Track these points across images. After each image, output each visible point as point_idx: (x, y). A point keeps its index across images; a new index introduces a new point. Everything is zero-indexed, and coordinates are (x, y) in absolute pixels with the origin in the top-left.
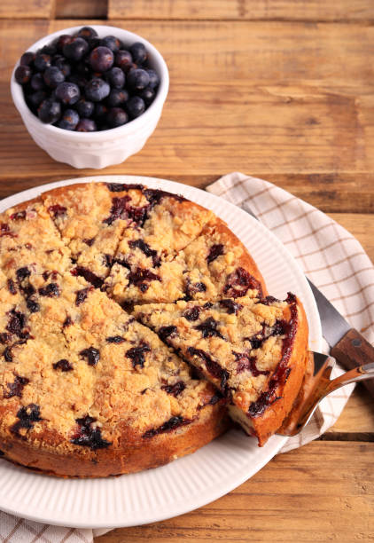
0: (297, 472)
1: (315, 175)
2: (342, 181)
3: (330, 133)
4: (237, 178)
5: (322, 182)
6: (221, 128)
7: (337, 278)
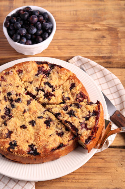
0: (100, 159)
1: (104, 56)
2: (113, 58)
3: (109, 41)
4: (79, 58)
5: (107, 58)
6: (73, 39)
7: (112, 92)
